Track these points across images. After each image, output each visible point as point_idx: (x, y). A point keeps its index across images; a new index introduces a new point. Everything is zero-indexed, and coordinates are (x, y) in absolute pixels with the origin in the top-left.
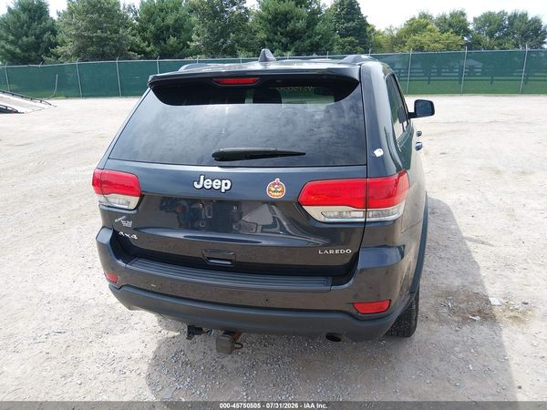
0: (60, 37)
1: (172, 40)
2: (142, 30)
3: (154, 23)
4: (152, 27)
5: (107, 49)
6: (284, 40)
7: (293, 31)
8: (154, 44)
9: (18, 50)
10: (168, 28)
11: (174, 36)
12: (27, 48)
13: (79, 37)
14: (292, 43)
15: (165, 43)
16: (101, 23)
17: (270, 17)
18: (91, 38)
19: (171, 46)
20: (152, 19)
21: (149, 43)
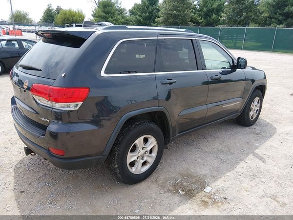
0: (160, 13)
1: (214, 16)
2: (200, 10)
3: (206, 7)
4: (205, 9)
5: (178, 20)
6: (280, 18)
7: (287, 13)
8: (205, 18)
9: (142, 20)
10: (213, 9)
11: (215, 14)
12: (145, 19)
13: (166, 14)
14: (285, 20)
15: (210, 18)
16: (177, 7)
17: (274, 4)
18: (171, 14)
19: (213, 19)
20: (206, 5)
21: (202, 18)
